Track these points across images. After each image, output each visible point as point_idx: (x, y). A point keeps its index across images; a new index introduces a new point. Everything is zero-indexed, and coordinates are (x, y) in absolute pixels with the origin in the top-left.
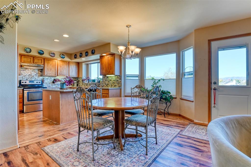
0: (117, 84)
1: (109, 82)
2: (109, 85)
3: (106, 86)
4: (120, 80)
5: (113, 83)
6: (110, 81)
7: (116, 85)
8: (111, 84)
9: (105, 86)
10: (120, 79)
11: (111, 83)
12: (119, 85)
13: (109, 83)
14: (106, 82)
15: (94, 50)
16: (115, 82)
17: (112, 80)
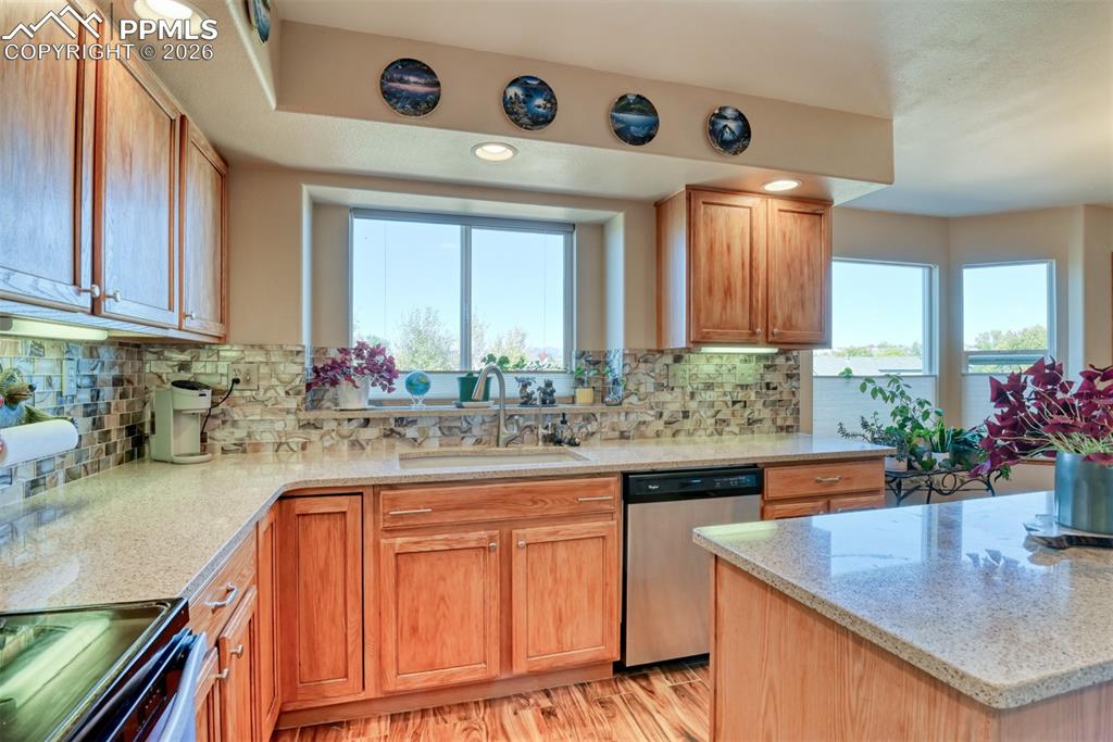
0: (766, 413)
1: (692, 395)
2: (699, 423)
3: (669, 432)
4: (786, 387)
5: (734, 403)
6: (709, 387)
7: (756, 416)
8: (711, 412)
9: (660, 425)
10: (789, 377)
11: (712, 404)
12: (785, 419)
13: (693, 405)
14: (666, 396)
15: (741, 117)
16: (753, 397)
17: (722, 385)
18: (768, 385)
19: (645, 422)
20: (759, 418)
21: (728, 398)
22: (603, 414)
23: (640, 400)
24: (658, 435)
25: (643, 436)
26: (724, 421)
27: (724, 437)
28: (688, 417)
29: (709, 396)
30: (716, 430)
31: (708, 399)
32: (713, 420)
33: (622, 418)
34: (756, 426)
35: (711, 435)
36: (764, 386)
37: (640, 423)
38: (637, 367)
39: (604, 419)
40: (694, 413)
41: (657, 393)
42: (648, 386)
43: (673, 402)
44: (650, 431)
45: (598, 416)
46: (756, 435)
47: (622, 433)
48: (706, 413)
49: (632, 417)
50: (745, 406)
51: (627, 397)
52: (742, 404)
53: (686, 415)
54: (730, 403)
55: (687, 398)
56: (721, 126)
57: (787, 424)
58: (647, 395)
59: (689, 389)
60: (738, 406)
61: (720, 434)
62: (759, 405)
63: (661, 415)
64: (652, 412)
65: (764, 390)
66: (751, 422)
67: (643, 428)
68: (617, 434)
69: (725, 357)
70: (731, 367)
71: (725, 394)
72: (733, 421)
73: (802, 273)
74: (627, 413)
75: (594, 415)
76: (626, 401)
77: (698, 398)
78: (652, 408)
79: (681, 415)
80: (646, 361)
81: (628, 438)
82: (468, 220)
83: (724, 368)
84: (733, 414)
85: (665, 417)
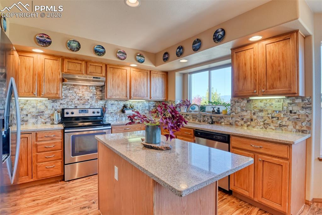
0: (290, 123)
1: (254, 114)
2: (257, 123)
3: (246, 125)
4: (302, 112)
5: (272, 117)
6: (261, 111)
7: (284, 123)
8: (263, 120)
9: (242, 122)
12: (301, 127)
13: (255, 117)
15: (223, 30)
16: (282, 116)
17: (267, 110)
18: (291, 112)
19: (237, 121)
20: (286, 124)
21: (270, 116)
22: (225, 117)
23: (235, 114)
24: (242, 125)
25: (237, 125)
26: (268, 124)
27: (268, 130)
28: (252, 121)
29: (260, 114)
30: (264, 127)
31: (261, 115)
32: (263, 123)
33: (230, 119)
34: (283, 128)
35: (262, 128)
36: (289, 112)
37: (236, 121)
38: (235, 104)
39: (225, 118)
40: (255, 120)
41: (241, 112)
42: (239, 110)
43: (247, 115)
44: (239, 124)
45: (224, 118)
46: (284, 131)
47: (230, 123)
48: (260, 120)
49: (234, 119)
50: (278, 119)
51: (232, 113)
52: (277, 118)
53: (252, 120)
54: (270, 118)
55: (252, 114)
56: (218, 35)
57: (302, 129)
58: (238, 113)
59: (253, 112)
60: (274, 119)
61: (266, 129)
62: (286, 119)
63: (243, 119)
64: (240, 118)
65: (289, 113)
66: (280, 126)
67: (237, 123)
68: (229, 123)
69: (268, 100)
70: (270, 104)
71: (268, 114)
72: (272, 124)
73: (279, 66)
74: (232, 118)
75: (223, 117)
76: (232, 114)
77: (257, 115)
78: (240, 117)
79: (250, 120)
80: (238, 102)
81: (232, 125)
82: (210, 69)
83: (268, 104)
84: (272, 122)
85: (244, 120)
